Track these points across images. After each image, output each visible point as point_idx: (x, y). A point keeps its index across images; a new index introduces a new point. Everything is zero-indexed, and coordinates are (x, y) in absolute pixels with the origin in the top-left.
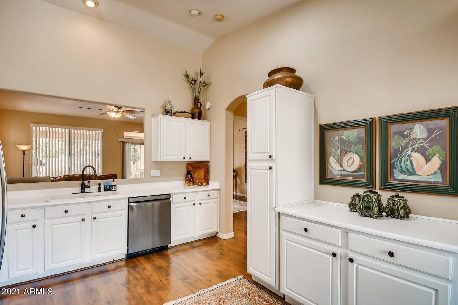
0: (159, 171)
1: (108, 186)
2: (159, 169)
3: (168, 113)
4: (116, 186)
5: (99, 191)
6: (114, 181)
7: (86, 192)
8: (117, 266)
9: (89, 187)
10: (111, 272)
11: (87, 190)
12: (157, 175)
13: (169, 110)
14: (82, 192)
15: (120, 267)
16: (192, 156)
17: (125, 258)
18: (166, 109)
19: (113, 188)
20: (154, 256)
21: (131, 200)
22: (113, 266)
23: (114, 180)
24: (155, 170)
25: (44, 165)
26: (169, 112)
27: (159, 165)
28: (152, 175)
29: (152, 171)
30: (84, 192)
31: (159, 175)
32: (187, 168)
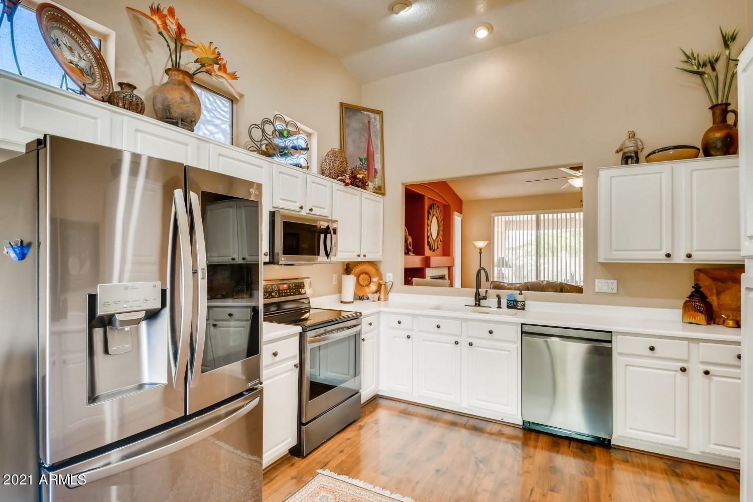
0: (615, 282)
1: (511, 301)
2: (615, 279)
3: (630, 161)
4: (524, 301)
5: (499, 307)
6: (521, 294)
7: (481, 305)
8: (500, 431)
9: (485, 298)
10: (486, 435)
11: (483, 302)
12: (611, 291)
13: (631, 152)
14: (476, 305)
15: (503, 434)
16: (696, 250)
17: (521, 425)
18: (624, 154)
19: (519, 305)
20: (569, 447)
21: (526, 329)
22: (495, 428)
23: (521, 292)
24: (604, 280)
25: (510, 267)
26: (631, 157)
27: (614, 269)
28: (597, 290)
29: (597, 281)
30: (479, 305)
31: (615, 291)
32: (696, 279)
